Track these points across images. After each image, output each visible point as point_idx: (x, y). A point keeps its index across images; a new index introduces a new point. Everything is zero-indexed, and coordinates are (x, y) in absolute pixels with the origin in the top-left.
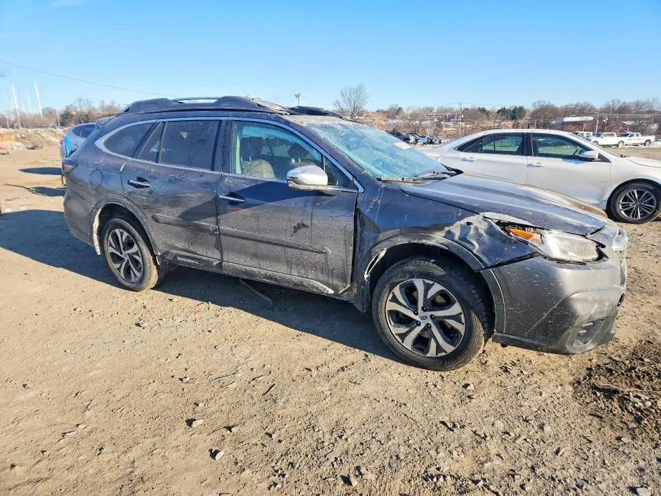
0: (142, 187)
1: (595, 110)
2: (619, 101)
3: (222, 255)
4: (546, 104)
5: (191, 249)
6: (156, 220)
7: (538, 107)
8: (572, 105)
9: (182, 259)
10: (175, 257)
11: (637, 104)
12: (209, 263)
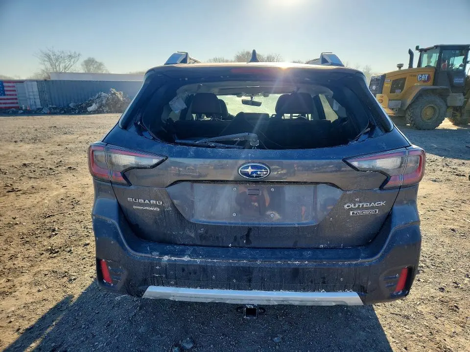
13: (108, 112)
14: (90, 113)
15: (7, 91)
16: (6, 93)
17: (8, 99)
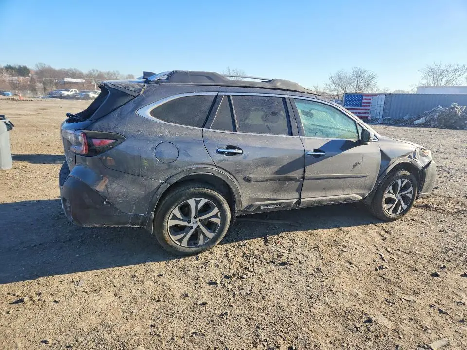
0: (234, 154)
1: (83, 75)
2: (97, 71)
3: (300, 196)
4: (46, 66)
5: (275, 197)
6: (247, 180)
7: (40, 68)
8: (65, 69)
9: (265, 207)
10: (259, 208)
11: (108, 74)
12: (289, 204)
13: (435, 127)
14: (415, 126)
15: (364, 103)
16: (363, 104)
17: (362, 110)
